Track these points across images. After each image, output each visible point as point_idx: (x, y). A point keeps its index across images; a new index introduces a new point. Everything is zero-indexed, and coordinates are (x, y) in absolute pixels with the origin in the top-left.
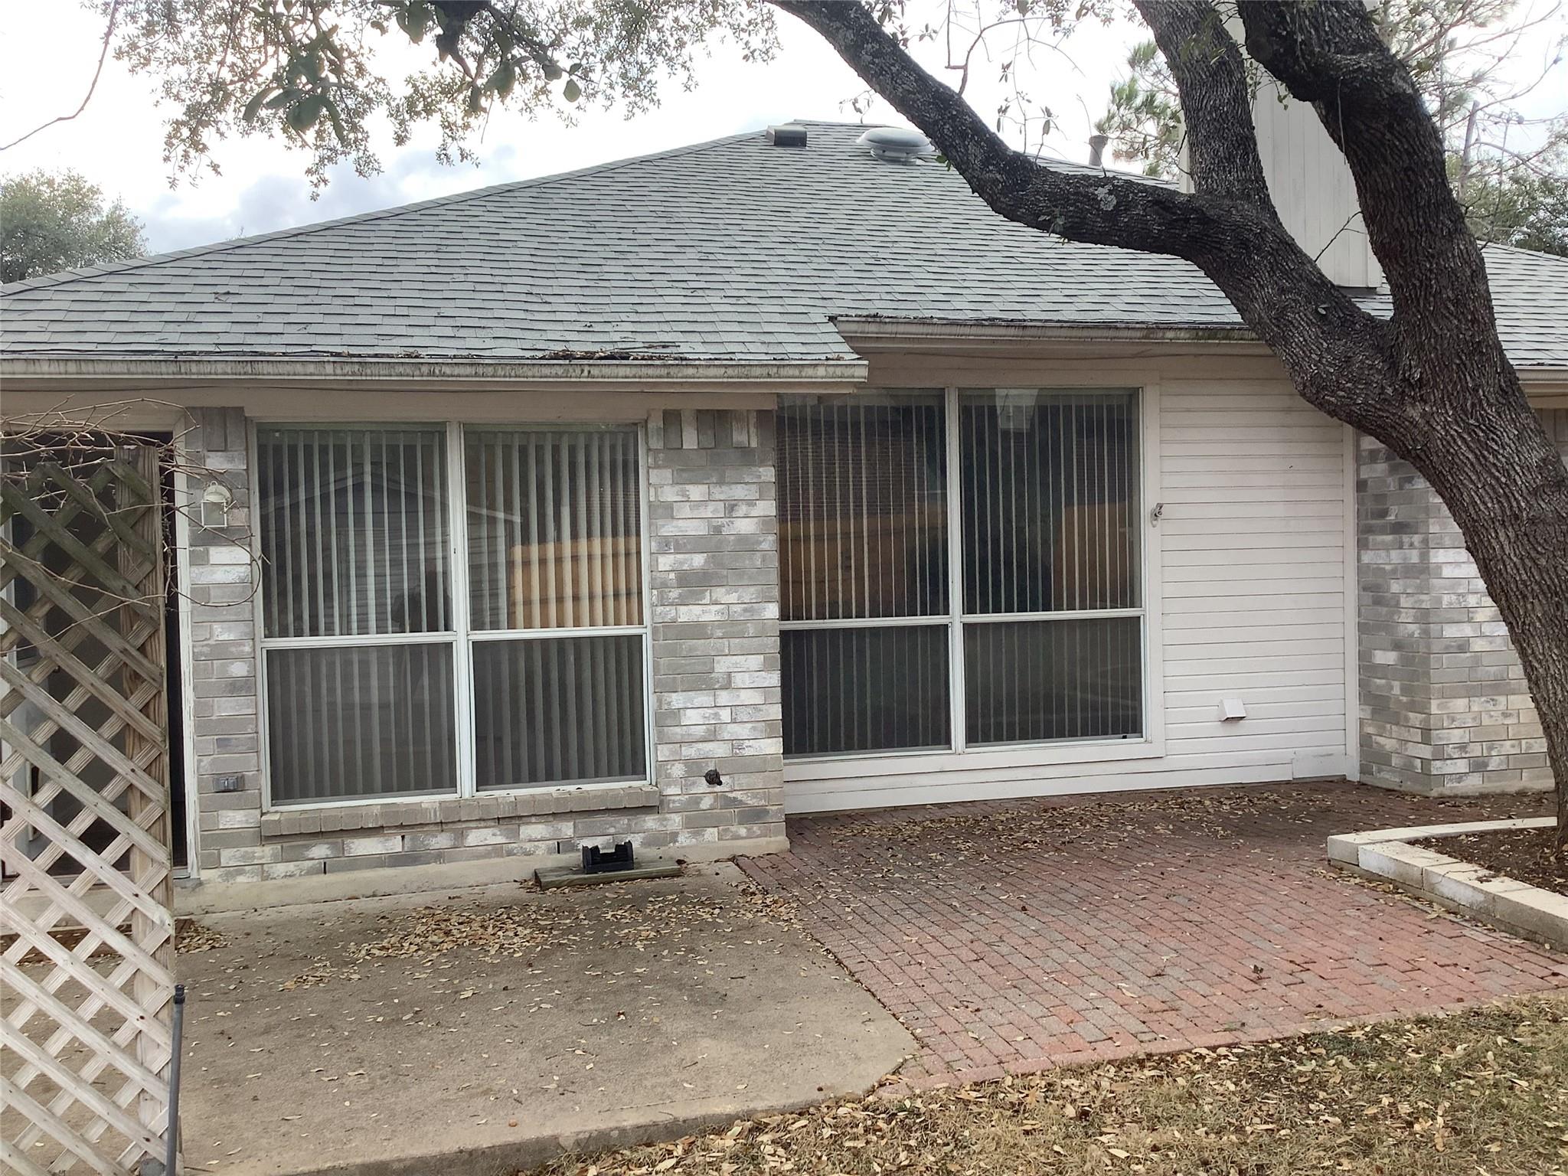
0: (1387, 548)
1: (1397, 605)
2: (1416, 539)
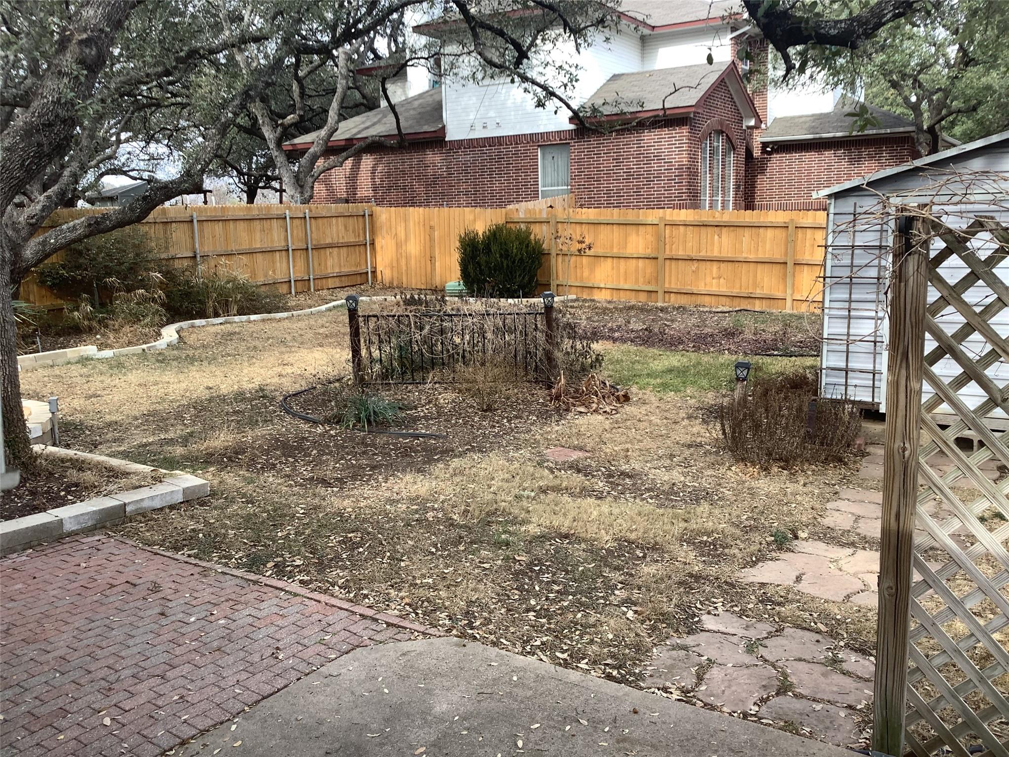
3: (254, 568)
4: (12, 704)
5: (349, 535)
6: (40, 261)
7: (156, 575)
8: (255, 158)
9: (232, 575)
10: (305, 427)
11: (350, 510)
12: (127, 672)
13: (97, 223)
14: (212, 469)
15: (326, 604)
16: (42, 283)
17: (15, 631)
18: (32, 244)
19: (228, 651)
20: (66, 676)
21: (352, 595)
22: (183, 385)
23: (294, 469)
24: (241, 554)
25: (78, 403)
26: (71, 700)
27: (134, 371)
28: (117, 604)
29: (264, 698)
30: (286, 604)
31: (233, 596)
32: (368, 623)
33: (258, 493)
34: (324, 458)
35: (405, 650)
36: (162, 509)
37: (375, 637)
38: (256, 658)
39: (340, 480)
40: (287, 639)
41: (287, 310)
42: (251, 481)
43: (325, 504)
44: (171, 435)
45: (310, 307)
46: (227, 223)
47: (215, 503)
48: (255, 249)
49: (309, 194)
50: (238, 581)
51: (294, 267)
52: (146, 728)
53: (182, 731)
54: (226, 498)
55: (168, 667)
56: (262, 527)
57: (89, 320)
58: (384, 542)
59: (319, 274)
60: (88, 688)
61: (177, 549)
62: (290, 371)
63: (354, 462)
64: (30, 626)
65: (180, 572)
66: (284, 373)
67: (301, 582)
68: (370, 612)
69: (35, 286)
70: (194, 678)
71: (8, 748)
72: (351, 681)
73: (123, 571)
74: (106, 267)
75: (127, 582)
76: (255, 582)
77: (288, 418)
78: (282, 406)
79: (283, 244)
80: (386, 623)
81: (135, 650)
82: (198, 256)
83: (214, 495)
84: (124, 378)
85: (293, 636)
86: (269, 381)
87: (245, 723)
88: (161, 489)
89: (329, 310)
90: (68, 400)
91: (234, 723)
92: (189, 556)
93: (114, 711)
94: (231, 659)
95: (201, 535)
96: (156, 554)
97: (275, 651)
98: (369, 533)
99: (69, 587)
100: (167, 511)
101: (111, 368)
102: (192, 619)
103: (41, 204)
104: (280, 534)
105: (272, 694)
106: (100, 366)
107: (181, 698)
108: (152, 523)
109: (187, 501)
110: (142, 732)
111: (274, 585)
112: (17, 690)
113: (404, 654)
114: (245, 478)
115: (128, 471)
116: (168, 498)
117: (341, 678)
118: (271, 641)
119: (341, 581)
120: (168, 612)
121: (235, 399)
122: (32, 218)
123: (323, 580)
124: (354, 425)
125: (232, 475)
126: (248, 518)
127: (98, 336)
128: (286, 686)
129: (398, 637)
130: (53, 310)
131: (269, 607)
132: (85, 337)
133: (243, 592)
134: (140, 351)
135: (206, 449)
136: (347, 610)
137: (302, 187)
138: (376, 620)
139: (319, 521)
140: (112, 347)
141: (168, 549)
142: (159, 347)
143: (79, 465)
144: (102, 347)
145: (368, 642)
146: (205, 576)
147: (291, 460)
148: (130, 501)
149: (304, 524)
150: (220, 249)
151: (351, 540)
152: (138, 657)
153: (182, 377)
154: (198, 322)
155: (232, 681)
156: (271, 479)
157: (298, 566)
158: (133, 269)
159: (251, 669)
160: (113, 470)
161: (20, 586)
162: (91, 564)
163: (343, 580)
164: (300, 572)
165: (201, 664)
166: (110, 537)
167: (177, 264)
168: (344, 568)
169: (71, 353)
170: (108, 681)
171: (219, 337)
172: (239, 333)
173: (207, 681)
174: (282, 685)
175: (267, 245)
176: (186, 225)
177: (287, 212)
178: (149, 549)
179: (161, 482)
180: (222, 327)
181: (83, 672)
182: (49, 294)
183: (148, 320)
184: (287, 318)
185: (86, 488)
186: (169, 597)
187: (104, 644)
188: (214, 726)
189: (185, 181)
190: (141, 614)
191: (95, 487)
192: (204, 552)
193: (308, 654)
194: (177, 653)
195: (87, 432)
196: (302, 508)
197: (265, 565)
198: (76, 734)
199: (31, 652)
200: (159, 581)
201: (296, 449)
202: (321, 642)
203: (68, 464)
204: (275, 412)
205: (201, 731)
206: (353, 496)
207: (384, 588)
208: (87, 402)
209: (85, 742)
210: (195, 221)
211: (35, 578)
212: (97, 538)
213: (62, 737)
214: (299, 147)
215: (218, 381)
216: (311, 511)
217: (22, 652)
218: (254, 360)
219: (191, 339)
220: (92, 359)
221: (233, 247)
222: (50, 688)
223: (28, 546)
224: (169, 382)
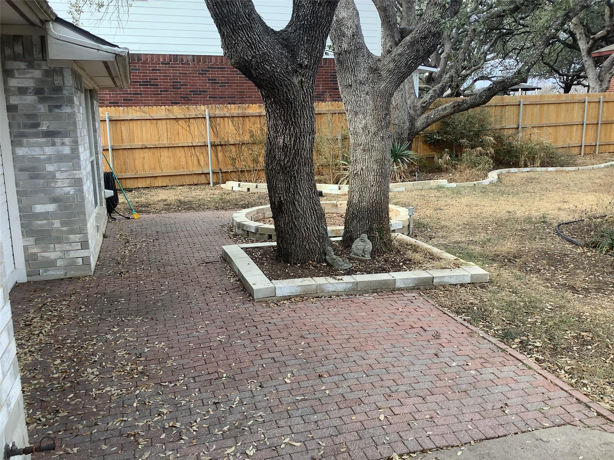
0: (40, 146)
1: (54, 177)
2: (67, 140)
3: (505, 340)
4: (336, 386)
5: (583, 334)
6: (424, 128)
7: (440, 327)
8: (573, 65)
9: (489, 341)
10: (568, 246)
11: (588, 314)
12: (403, 388)
13: (459, 105)
14: (496, 265)
15: (551, 382)
16: (425, 142)
17: (352, 340)
18: (421, 118)
19: (471, 395)
20: (369, 378)
21: (574, 381)
22: (493, 209)
23: (553, 275)
24: (499, 327)
25: (429, 212)
26: (367, 395)
27: (466, 197)
28: (411, 340)
29: (487, 439)
30: (520, 373)
31: (485, 356)
32: (582, 407)
33: (522, 287)
34: (578, 271)
35: (609, 441)
36: (456, 285)
37: (584, 421)
38: (489, 406)
39: (586, 290)
40: (515, 400)
41: (575, 165)
42: (518, 278)
43: (569, 305)
44: (477, 238)
45: (593, 164)
46: (543, 105)
47: (491, 288)
48: (559, 123)
49: (606, 86)
50: (492, 346)
51: (586, 136)
52: (403, 431)
53: (424, 442)
54: (499, 286)
55: (429, 393)
56: (518, 312)
57: (447, 164)
58: (610, 346)
59: (603, 141)
60: (378, 390)
61: (458, 313)
62: (567, 207)
63: (601, 278)
64: (361, 340)
65: (456, 329)
66: (563, 207)
67: (537, 359)
68: (585, 399)
69: (422, 143)
70: (443, 407)
71: (325, 413)
72: (556, 450)
73: (421, 319)
74: (462, 133)
75: (421, 327)
76: (503, 350)
77: (558, 239)
78: (556, 230)
79: (580, 120)
80: (597, 412)
81: (412, 374)
82: (520, 127)
83: (491, 282)
84: (459, 200)
85: (520, 399)
86: (551, 212)
87: (468, 453)
88: (457, 272)
89: (607, 167)
90: (425, 210)
91: (461, 450)
92: (465, 320)
93: (388, 412)
94: (471, 401)
95: (475, 308)
96: (444, 313)
97: (504, 406)
98: (599, 336)
99: (388, 321)
100: (459, 286)
101: (453, 194)
102: (454, 364)
103: (430, 95)
104: (529, 320)
105: (493, 438)
106: (448, 193)
107: (431, 418)
108: (448, 292)
109: (473, 283)
110: (400, 433)
111: (516, 356)
112: (341, 378)
113: (606, 444)
114: (515, 276)
115: (441, 257)
116: (461, 279)
117: (549, 444)
118: (503, 397)
119: (567, 368)
120: (440, 354)
121: (524, 221)
122: (424, 103)
123: (553, 362)
124: (607, 251)
125: (507, 271)
126: (510, 304)
127: (450, 175)
128: (505, 436)
129: (605, 427)
130: (429, 158)
131: (508, 371)
132: (443, 174)
133: (492, 355)
134: (473, 185)
135: (495, 251)
136: (566, 391)
137: (601, 81)
138: (589, 407)
139: (561, 317)
140: (456, 181)
141: (452, 312)
142: (484, 184)
143: (415, 249)
144: (450, 181)
145: (578, 423)
146: (471, 336)
147: (553, 268)
148: (437, 276)
149: (549, 317)
150: (536, 124)
151: (583, 338)
152: (413, 379)
153: (493, 203)
154: (513, 170)
155: (467, 417)
156: (534, 279)
157: (537, 347)
158: (477, 134)
159: (483, 413)
160: (433, 255)
161: (364, 314)
162: (405, 310)
163: (569, 367)
164: (538, 351)
165: (450, 397)
166: (421, 295)
167: (506, 133)
168: (572, 358)
169: (433, 183)
170: (390, 390)
171: (524, 180)
172: (538, 179)
173: (451, 412)
174: (502, 434)
175: (568, 121)
176: (515, 107)
177: (587, 98)
178: (441, 309)
179: (459, 267)
180: (528, 174)
181: (379, 379)
182: (428, 148)
183: (481, 166)
184: (574, 171)
185: (415, 263)
186: (443, 345)
187: (396, 364)
188: (447, 446)
189: (516, 77)
190: (423, 351)
191: (420, 263)
192: (474, 320)
193: (529, 416)
194: (438, 385)
195: (429, 230)
196: (550, 305)
197: (513, 339)
198: (363, 419)
199: (355, 356)
200: (440, 332)
201: (558, 262)
202: (541, 410)
203: (409, 247)
204: (550, 233)
205: (437, 447)
206: (593, 304)
207: (602, 383)
208: (434, 212)
209: (366, 426)
210: (521, 105)
211: (372, 311)
212: (413, 295)
213: (354, 418)
214: (604, 54)
215: (516, 208)
216: (557, 309)
217: (351, 355)
218: (544, 197)
219: (506, 180)
220: (444, 187)
221: (544, 122)
222: (358, 383)
223: (375, 291)
224: (484, 206)
